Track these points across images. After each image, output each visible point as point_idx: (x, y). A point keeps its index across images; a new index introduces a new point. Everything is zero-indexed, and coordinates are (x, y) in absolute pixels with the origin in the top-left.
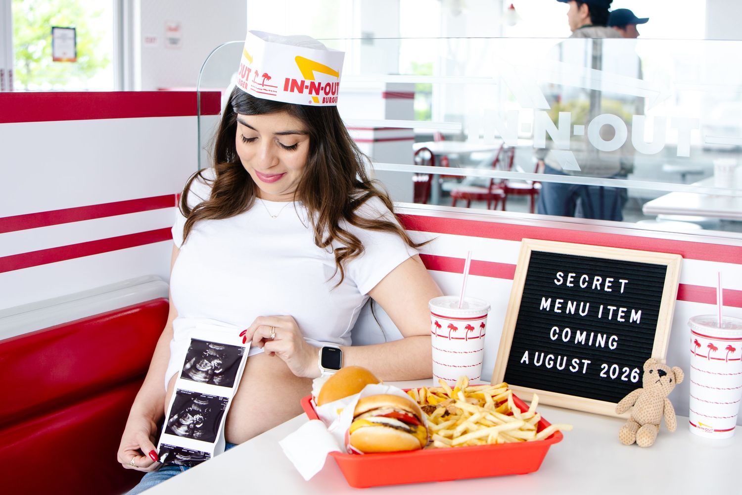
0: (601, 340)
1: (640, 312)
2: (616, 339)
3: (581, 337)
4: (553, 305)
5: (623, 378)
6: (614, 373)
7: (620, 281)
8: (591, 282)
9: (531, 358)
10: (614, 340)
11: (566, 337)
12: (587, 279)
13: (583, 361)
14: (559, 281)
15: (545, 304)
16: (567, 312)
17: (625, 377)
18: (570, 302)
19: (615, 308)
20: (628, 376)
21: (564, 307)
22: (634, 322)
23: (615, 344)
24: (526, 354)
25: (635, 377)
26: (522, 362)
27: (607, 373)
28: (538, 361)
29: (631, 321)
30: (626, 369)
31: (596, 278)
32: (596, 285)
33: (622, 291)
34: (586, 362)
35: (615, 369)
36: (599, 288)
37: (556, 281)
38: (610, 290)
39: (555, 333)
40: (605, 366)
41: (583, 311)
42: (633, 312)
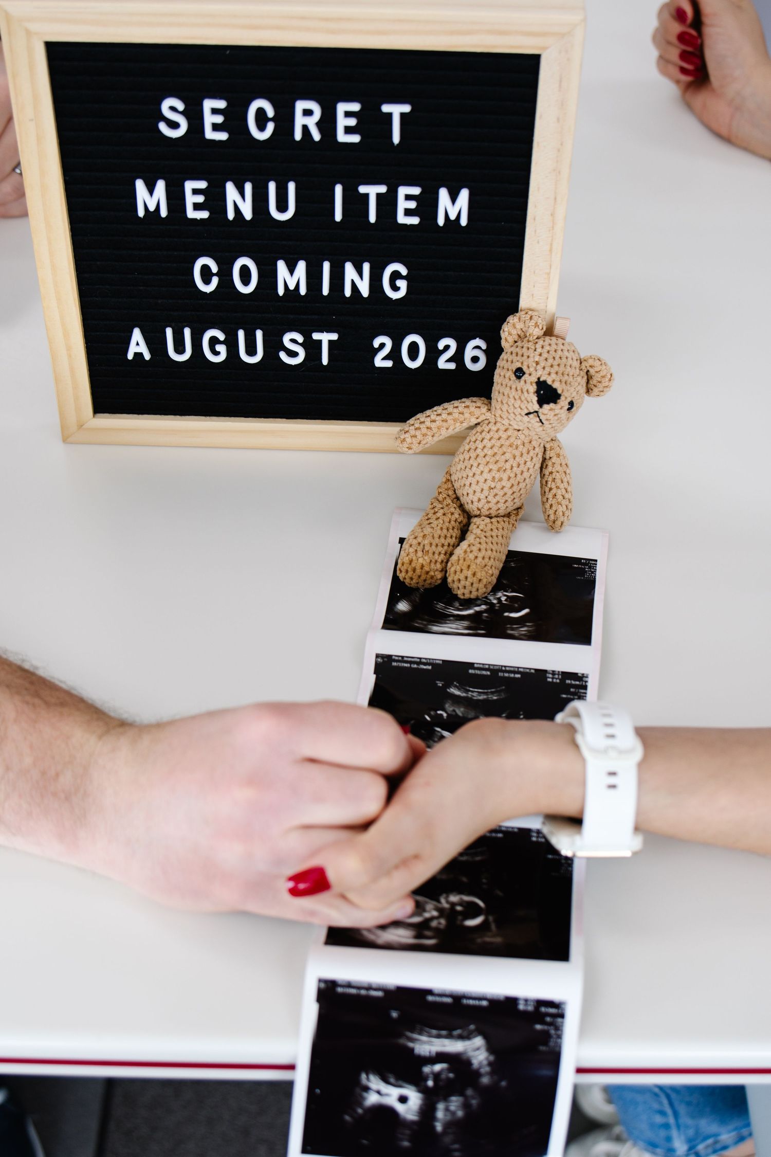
0: (357, 279)
1: (464, 195)
2: (404, 271)
3: (291, 277)
4: (176, 198)
5: (443, 364)
6: (413, 355)
7: (386, 108)
8: (285, 119)
9: (155, 342)
10: (396, 275)
11: (246, 279)
12: (270, 113)
13: (316, 336)
14: (174, 125)
15: (150, 198)
16: (231, 215)
17: (448, 361)
18: (230, 188)
19: (383, 189)
20: (458, 357)
21: (214, 199)
22: (452, 224)
23: (402, 284)
24: (137, 335)
25: (475, 360)
26: (130, 356)
28: (180, 349)
29: (441, 221)
30: (448, 343)
31: (300, 105)
32: (305, 128)
33: (396, 139)
35: (414, 344)
36: (316, 136)
37: (163, 127)
38: (355, 139)
39: (206, 274)
40: (384, 341)
41: (282, 207)
42: (443, 194)
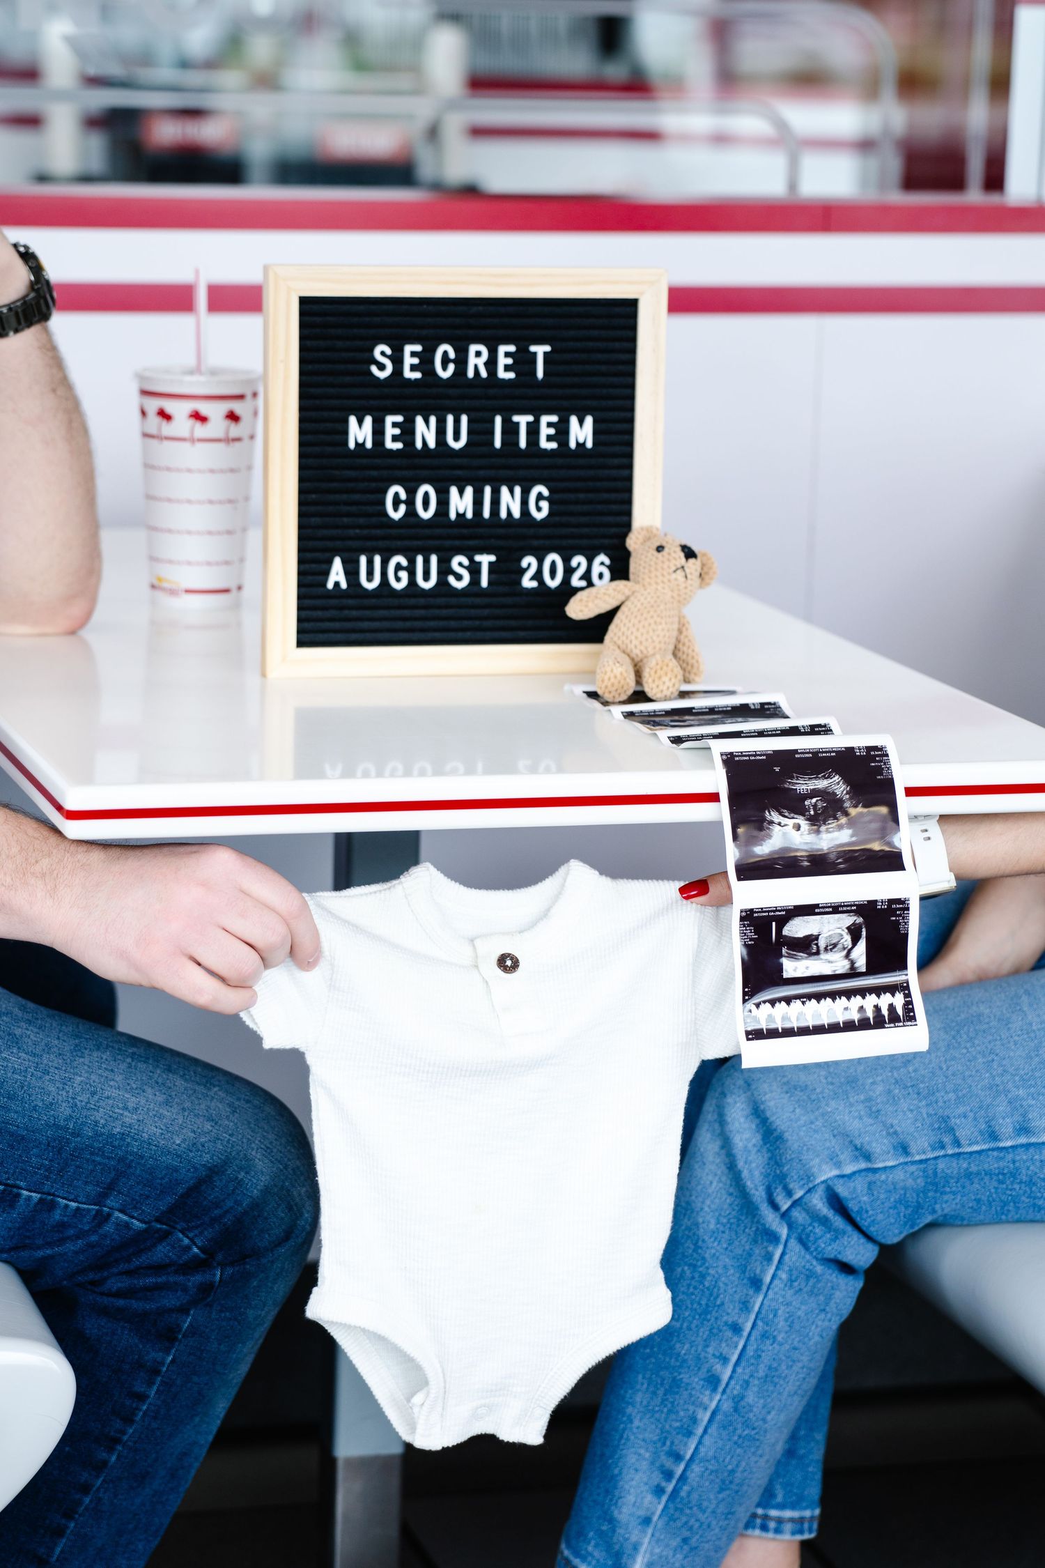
0: (510, 502)
1: (589, 420)
2: (546, 492)
3: (461, 503)
4: (378, 432)
5: (575, 581)
6: (553, 573)
7: (533, 348)
8: (461, 362)
9: (351, 572)
10: (540, 497)
11: (426, 504)
12: (452, 355)
13: (478, 558)
14: (382, 367)
15: (359, 432)
16: (419, 444)
17: (581, 579)
18: (419, 420)
20: (588, 575)
21: (407, 431)
22: (581, 447)
23: (545, 505)
24: (337, 564)
25: (601, 576)
26: (330, 586)
27: (538, 576)
28: (370, 579)
29: (573, 444)
30: (579, 560)
31: (473, 348)
32: (476, 367)
33: (540, 374)
34: (485, 560)
35: (553, 564)
36: (484, 374)
37: (374, 369)
38: (511, 375)
39: (397, 502)
40: (529, 561)
41: (457, 437)
42: (574, 420)
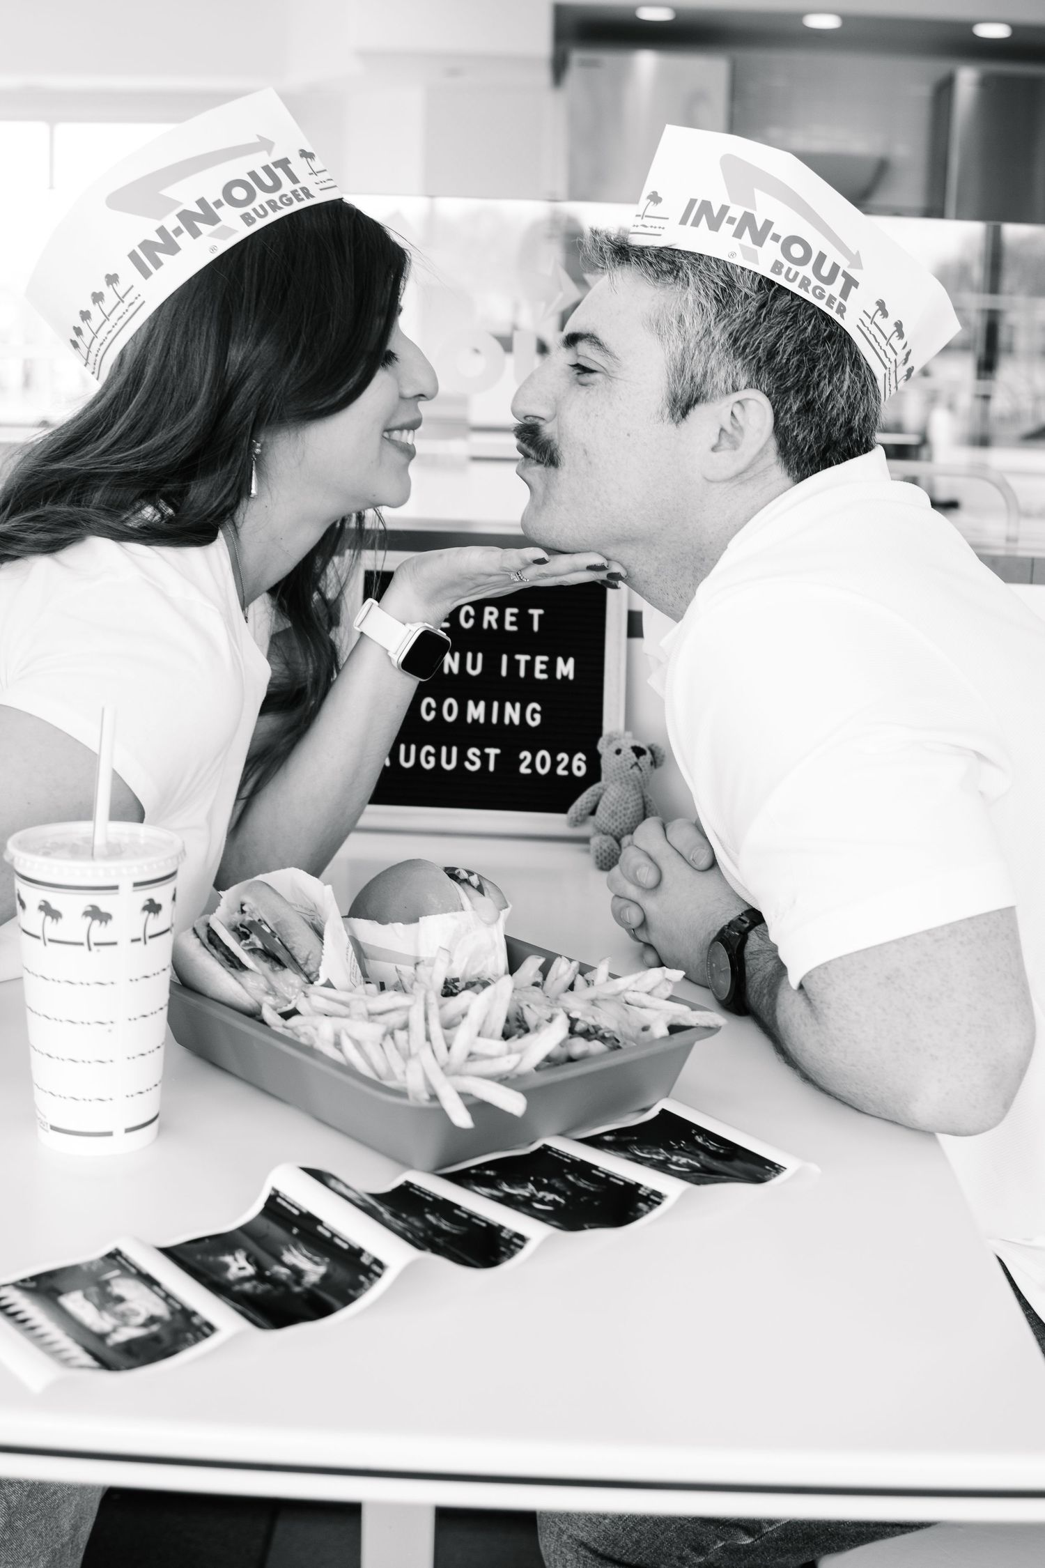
0: (512, 713)
1: (571, 661)
2: (538, 708)
3: (476, 712)
5: (561, 771)
6: (543, 764)
7: (531, 611)
8: (480, 618)
10: (534, 711)
11: (450, 712)
12: (473, 613)
13: (487, 750)
16: (446, 671)
17: (564, 769)
20: (569, 767)
22: (565, 678)
23: (537, 716)
25: (579, 768)
27: (532, 765)
28: (407, 759)
29: (559, 676)
30: (563, 756)
31: (488, 610)
32: (489, 623)
33: (536, 628)
34: (493, 752)
35: (543, 758)
36: (495, 626)
38: (514, 628)
39: (429, 709)
40: (525, 755)
41: (474, 667)
42: (560, 660)
